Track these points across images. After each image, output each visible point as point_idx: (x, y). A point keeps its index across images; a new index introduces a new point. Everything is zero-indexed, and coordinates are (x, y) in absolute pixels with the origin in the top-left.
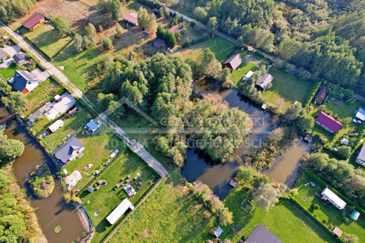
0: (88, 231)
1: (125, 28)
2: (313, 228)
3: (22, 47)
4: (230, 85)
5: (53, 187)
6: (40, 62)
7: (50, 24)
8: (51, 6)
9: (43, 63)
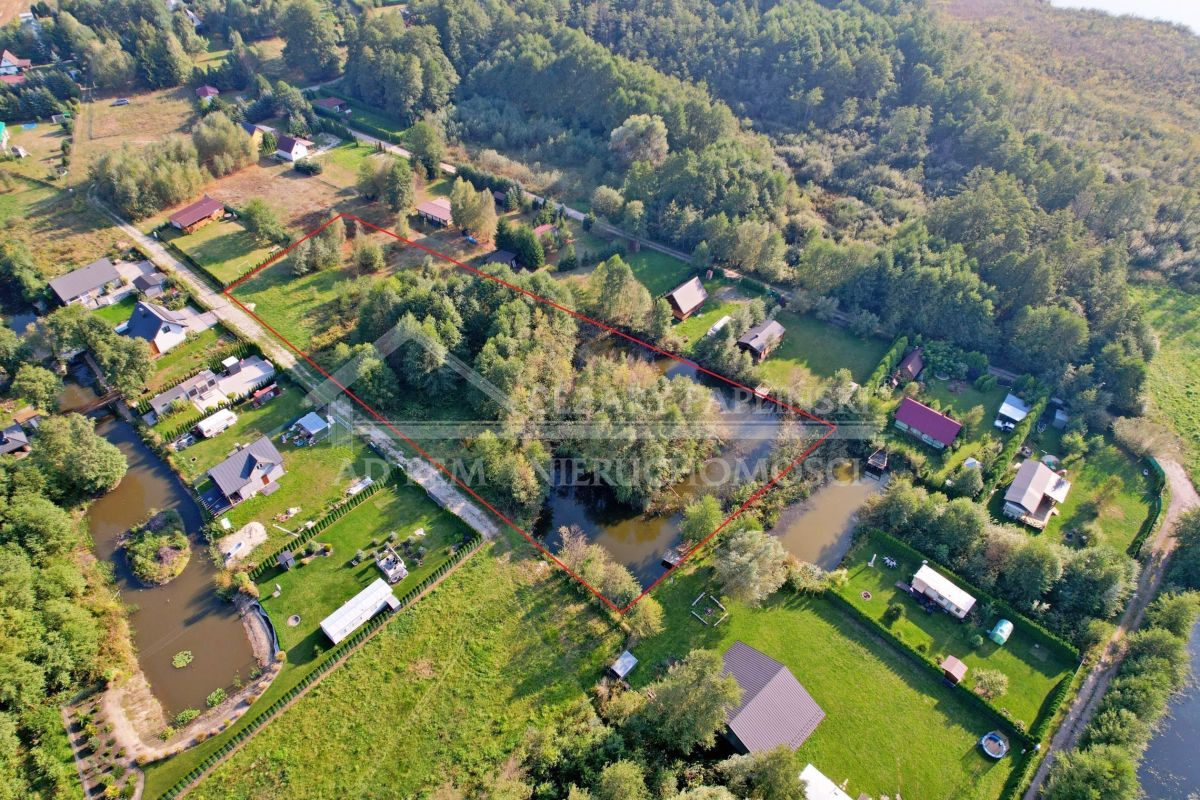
0: (266, 663)
1: (420, 231)
2: (891, 663)
3: (159, 265)
4: (676, 346)
5: (187, 560)
6: (197, 293)
7: (235, 220)
8: (243, 187)
9: (205, 295)
